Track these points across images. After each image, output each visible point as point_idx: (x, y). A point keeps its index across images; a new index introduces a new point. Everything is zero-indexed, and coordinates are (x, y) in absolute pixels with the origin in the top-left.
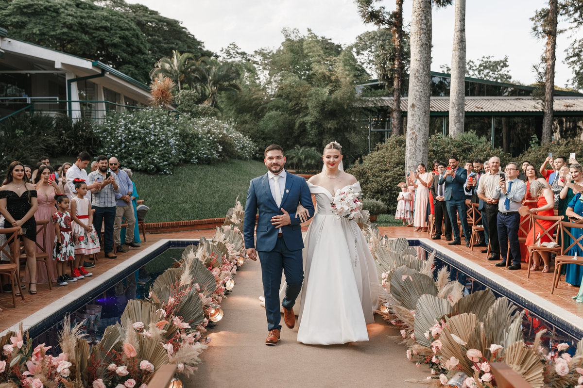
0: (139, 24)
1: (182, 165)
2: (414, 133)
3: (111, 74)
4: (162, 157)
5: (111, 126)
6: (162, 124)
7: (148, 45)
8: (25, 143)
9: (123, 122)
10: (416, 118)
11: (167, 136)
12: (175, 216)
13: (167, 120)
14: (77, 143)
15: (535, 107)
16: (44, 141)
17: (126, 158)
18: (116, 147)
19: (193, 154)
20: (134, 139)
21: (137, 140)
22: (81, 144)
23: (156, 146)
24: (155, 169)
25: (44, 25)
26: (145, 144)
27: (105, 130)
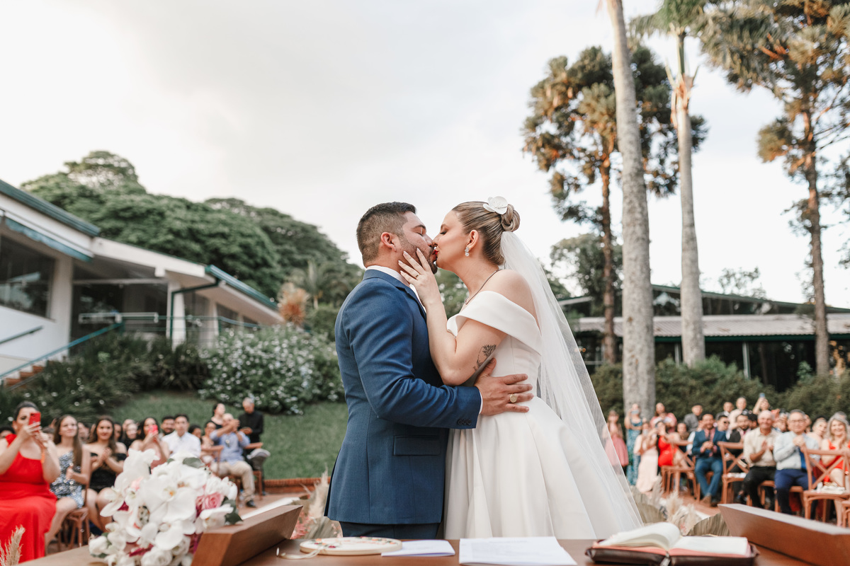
0: (266, 229)
1: (316, 403)
2: (633, 356)
3: (228, 284)
4: (290, 390)
5: (225, 349)
6: (291, 347)
7: (277, 257)
8: (110, 370)
9: (239, 344)
10: (635, 336)
11: (297, 363)
12: (305, 472)
13: (298, 342)
14: (178, 371)
15: (803, 328)
16: (135, 368)
17: (241, 392)
18: (228, 378)
19: (331, 389)
20: (254, 366)
21: (258, 368)
22: (183, 373)
23: (283, 376)
24: (280, 408)
25: (144, 231)
26: (268, 374)
27: (216, 355)
